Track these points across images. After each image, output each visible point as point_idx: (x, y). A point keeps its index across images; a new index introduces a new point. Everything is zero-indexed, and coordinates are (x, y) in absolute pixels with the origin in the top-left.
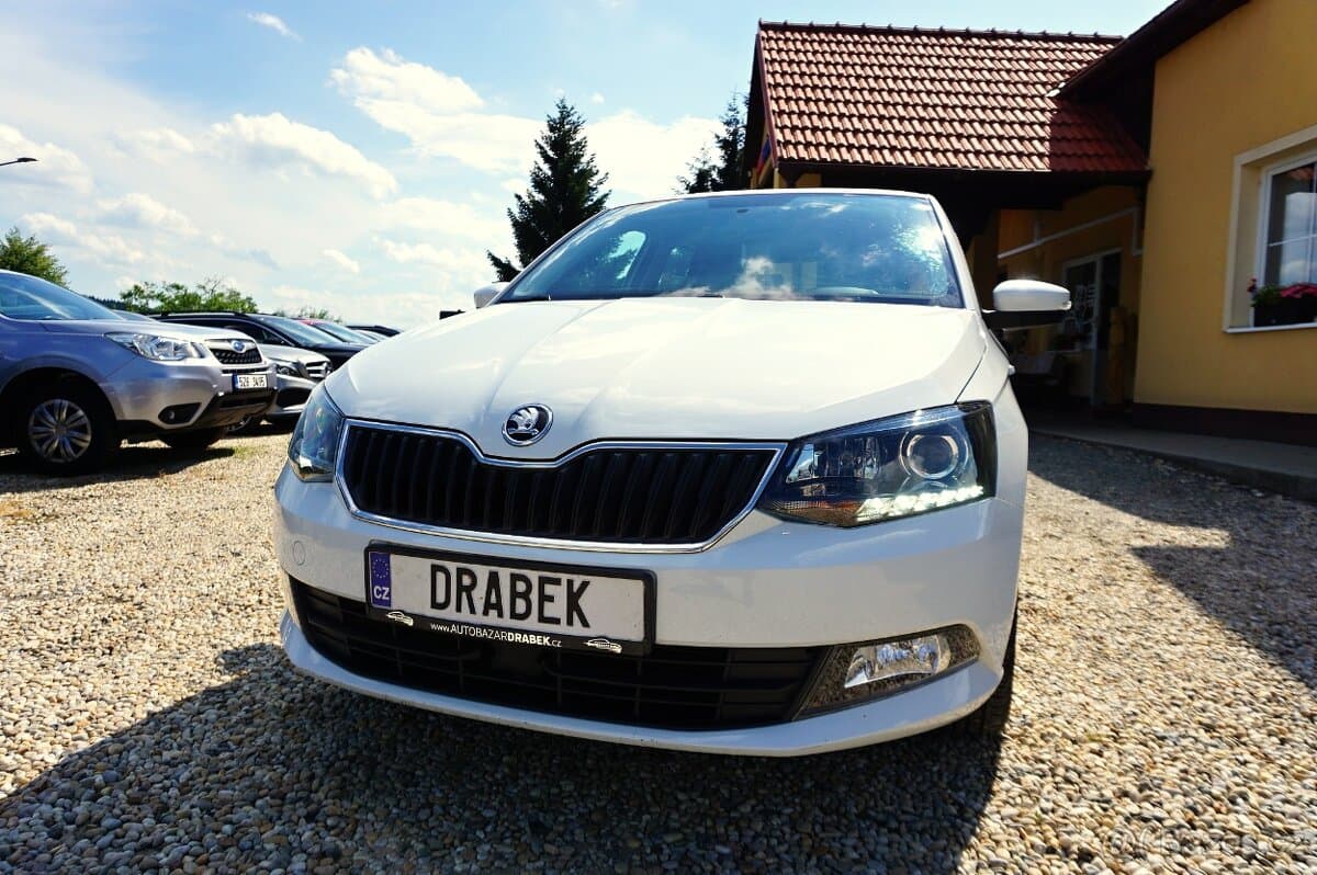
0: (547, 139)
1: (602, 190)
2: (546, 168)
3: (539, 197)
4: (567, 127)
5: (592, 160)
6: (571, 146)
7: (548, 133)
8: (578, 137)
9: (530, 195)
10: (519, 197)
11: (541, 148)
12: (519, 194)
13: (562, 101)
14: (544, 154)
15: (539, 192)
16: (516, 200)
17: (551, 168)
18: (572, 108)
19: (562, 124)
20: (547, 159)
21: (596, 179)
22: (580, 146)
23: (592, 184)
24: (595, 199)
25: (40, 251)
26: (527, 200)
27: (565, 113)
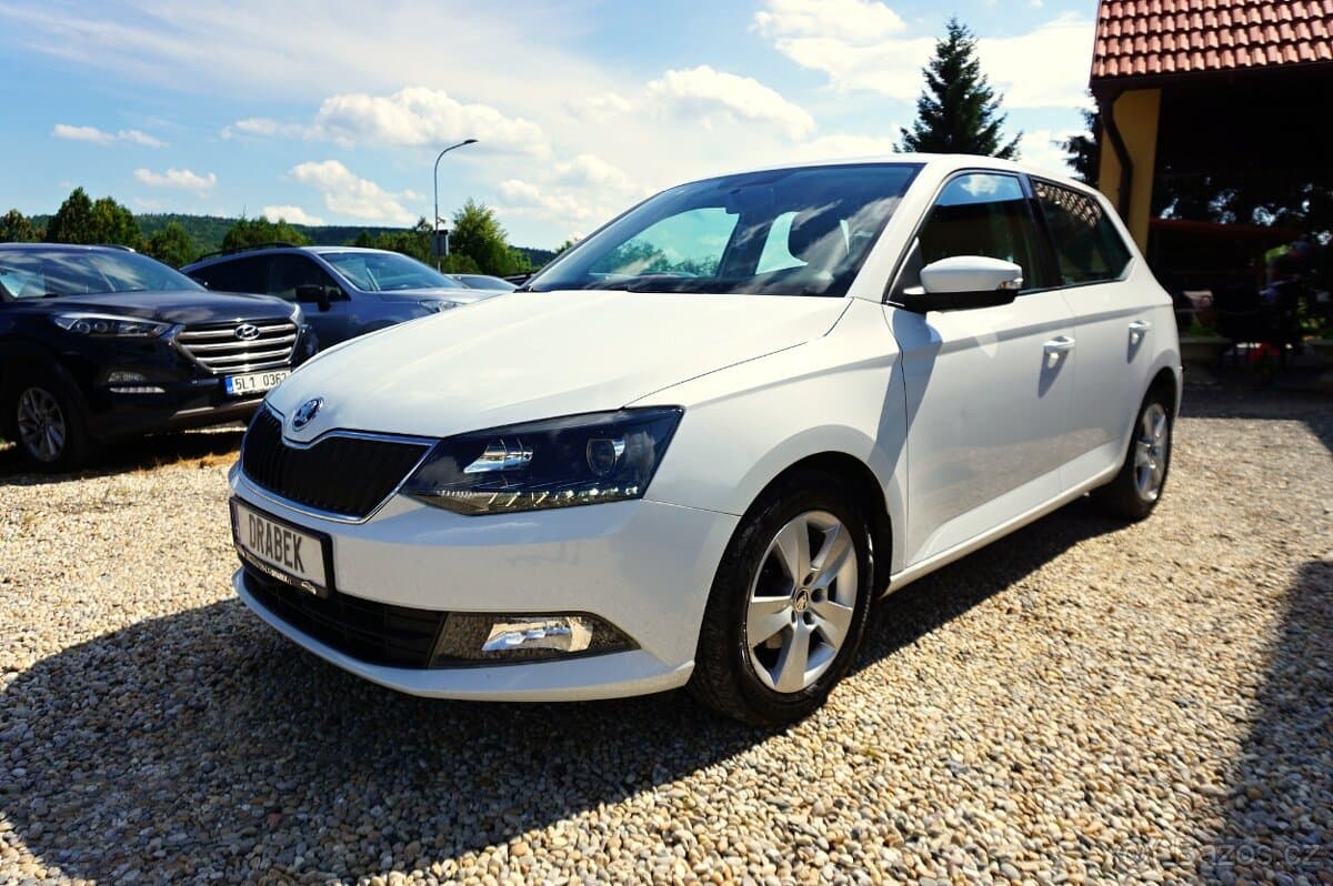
0: (937, 66)
1: (996, 115)
2: (934, 97)
3: (927, 128)
4: (959, 49)
5: (984, 82)
6: (963, 70)
7: (937, 59)
8: (970, 59)
9: (918, 128)
10: (904, 131)
11: (929, 75)
12: (904, 127)
13: (953, 21)
14: (932, 82)
15: (927, 124)
16: (902, 134)
17: (940, 97)
18: (964, 28)
19: (953, 47)
20: (935, 86)
21: (990, 102)
22: (972, 68)
23: (985, 107)
24: (988, 125)
25: (487, 218)
26: (913, 133)
27: (956, 34)
